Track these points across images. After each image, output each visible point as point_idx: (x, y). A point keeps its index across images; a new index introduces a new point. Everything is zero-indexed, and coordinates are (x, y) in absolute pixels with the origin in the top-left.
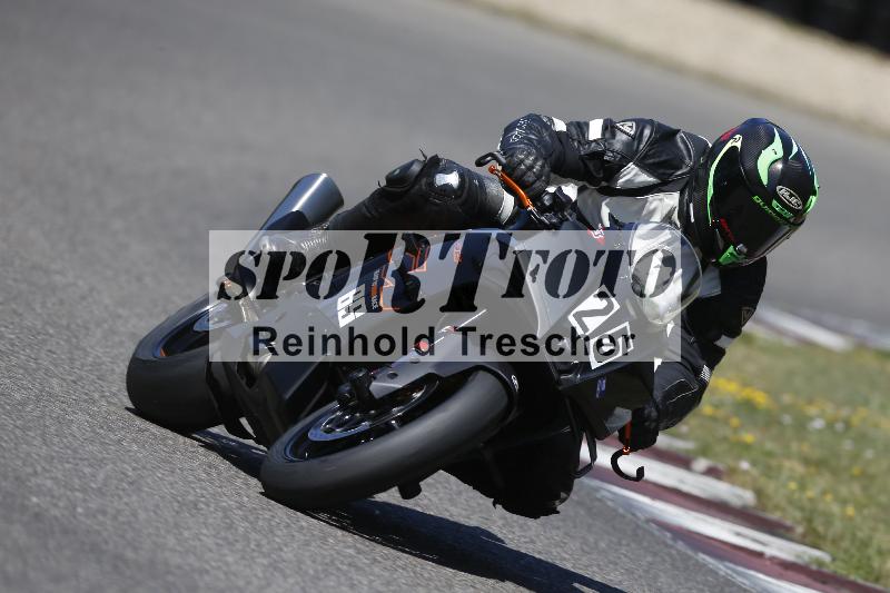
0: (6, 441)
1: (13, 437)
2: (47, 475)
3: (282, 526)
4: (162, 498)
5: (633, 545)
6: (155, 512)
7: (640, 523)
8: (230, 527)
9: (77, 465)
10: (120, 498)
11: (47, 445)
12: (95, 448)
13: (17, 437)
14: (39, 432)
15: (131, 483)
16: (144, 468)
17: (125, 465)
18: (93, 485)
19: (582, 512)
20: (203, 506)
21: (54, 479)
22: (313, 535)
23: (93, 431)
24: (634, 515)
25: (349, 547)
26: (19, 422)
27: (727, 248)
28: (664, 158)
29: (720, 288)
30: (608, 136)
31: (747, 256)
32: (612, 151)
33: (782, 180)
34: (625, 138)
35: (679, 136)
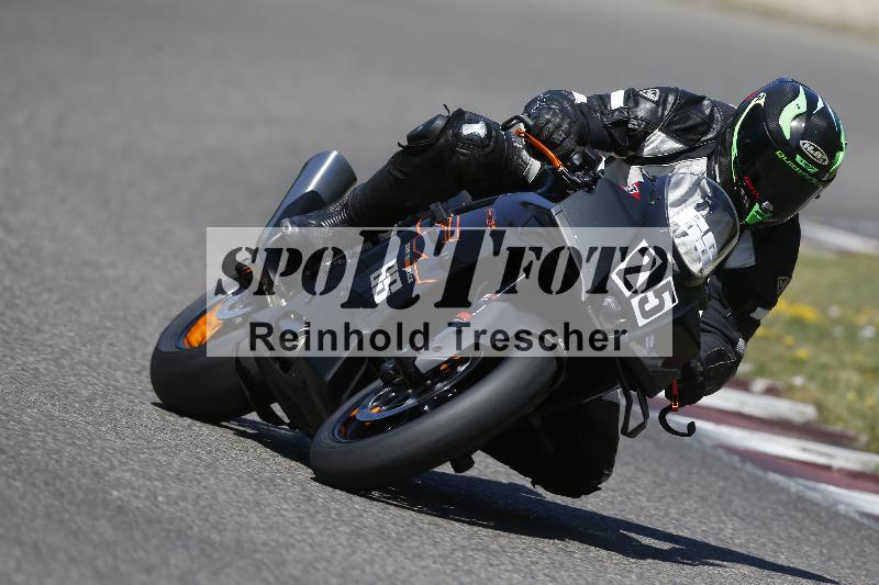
0: (80, 439)
1: (85, 434)
2: (125, 468)
4: (239, 477)
5: (704, 473)
6: (234, 493)
9: (152, 454)
10: (199, 482)
13: (90, 434)
15: (207, 467)
18: (171, 473)
20: (279, 484)
21: (132, 471)
27: (751, 207)
28: (690, 123)
29: (753, 260)
30: (631, 105)
31: (775, 213)
32: (636, 118)
33: (805, 134)
34: (649, 105)
35: (706, 102)
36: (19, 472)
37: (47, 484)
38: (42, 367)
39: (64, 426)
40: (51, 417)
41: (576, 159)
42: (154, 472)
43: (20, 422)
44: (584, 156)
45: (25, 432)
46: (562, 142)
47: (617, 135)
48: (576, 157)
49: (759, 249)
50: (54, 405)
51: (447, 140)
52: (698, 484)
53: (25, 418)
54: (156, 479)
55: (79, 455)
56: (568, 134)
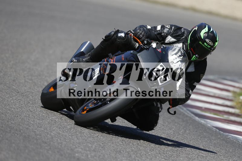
0: (67, 140)
1: (69, 138)
2: (79, 148)
3: (144, 155)
4: (111, 151)
5: (239, 150)
6: (110, 155)
7: (240, 143)
8: (130, 157)
9: (87, 144)
10: (100, 152)
11: (78, 139)
12: (91, 139)
13: (70, 138)
14: (75, 136)
15: (102, 147)
16: (105, 143)
17: (100, 143)
18: (92, 149)
19: (224, 142)
20: (122, 152)
21: (81, 148)
22: (153, 156)
23: (90, 134)
24: (238, 141)
25: (163, 158)
26: (70, 134)
27: (193, 56)
28: (178, 34)
29: (194, 70)
30: (162, 29)
31: (199, 58)
32: (163, 32)
33: (207, 37)
34: (167, 29)
35: (182, 29)
36: (50, 149)
37: (58, 152)
38: (57, 120)
39: (63, 136)
40: (59, 134)
41: (145, 42)
42: (87, 149)
43: (50, 135)
44: (147, 41)
45: (52, 138)
46: (142, 38)
47: (158, 37)
48: (145, 41)
49: (196, 67)
50: (60, 130)
51: (114, 38)
52: (237, 153)
53: (52, 134)
54: (88, 151)
55: (67, 144)
56: (143, 36)
